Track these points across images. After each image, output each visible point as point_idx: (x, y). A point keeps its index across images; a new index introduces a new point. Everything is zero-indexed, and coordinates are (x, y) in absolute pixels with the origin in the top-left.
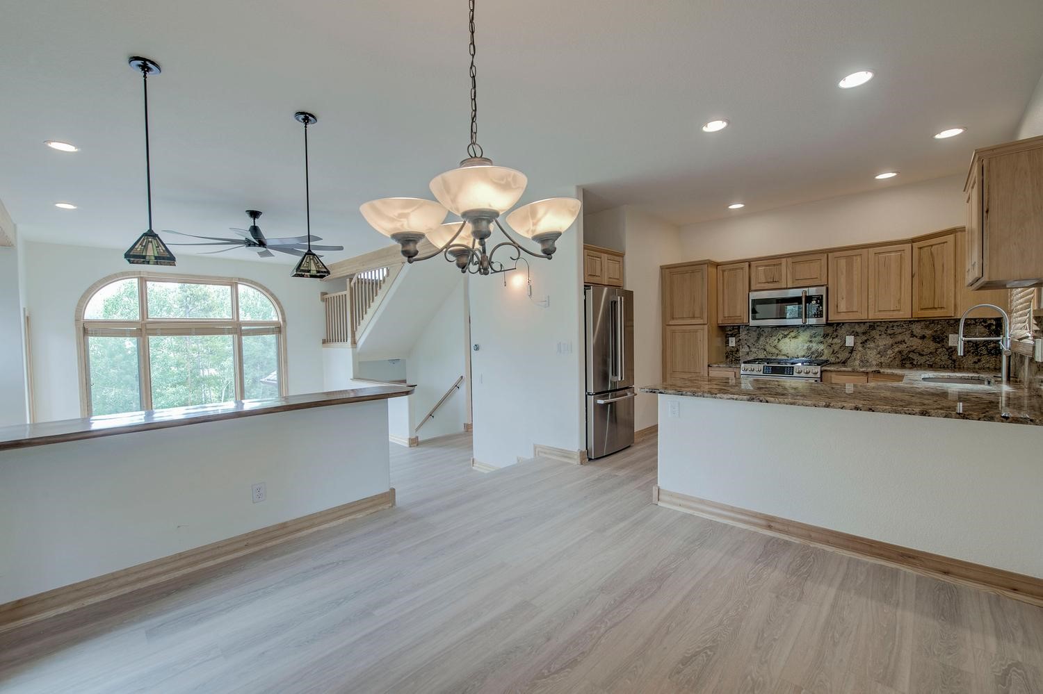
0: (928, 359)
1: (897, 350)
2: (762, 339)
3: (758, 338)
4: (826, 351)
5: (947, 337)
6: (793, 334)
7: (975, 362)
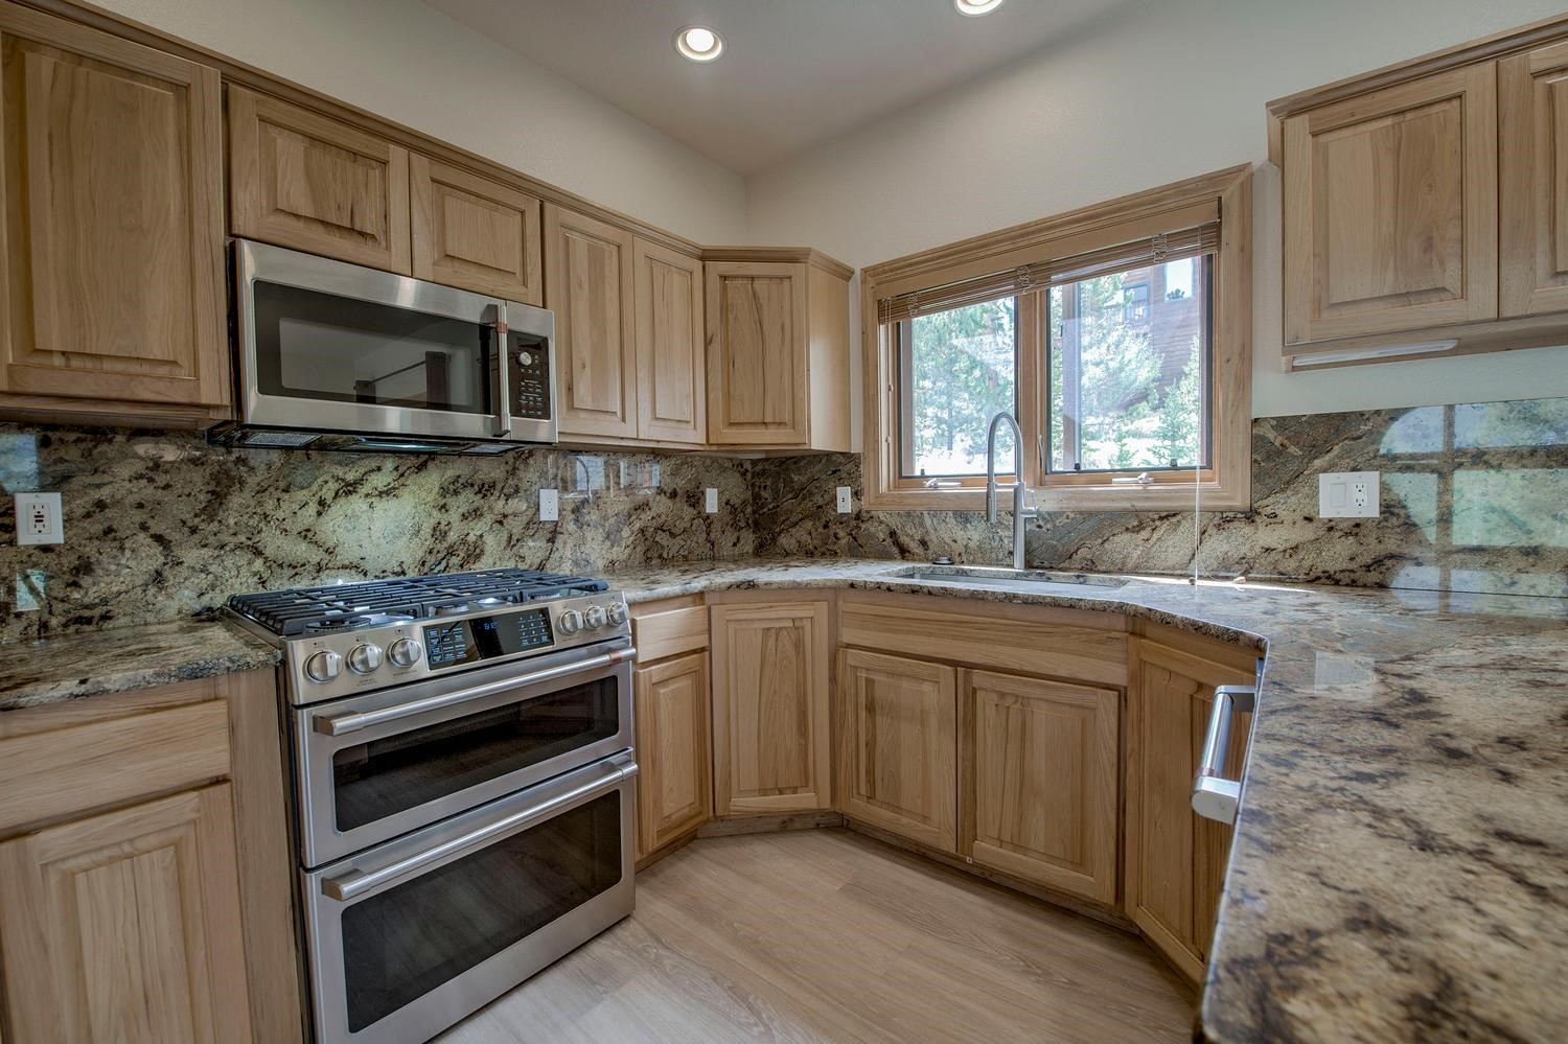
0: (683, 543)
1: (637, 526)
2: (236, 500)
3: (218, 497)
4: (490, 542)
5: (703, 493)
6: (379, 481)
7: (735, 545)
